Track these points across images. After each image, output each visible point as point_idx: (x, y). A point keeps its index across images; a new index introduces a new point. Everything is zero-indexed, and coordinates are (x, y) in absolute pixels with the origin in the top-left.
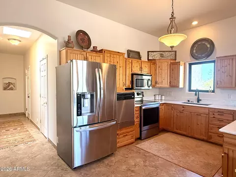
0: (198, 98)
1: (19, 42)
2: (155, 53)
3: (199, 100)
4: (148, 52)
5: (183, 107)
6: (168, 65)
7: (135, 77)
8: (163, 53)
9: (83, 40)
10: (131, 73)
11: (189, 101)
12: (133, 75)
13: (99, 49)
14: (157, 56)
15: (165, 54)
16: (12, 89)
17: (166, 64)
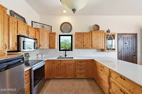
0: (65, 54)
2: (38, 24)
4: (32, 21)
5: (61, 61)
6: (48, 34)
8: (44, 25)
10: (16, 34)
11: (60, 56)
15: (45, 26)
17: (46, 33)
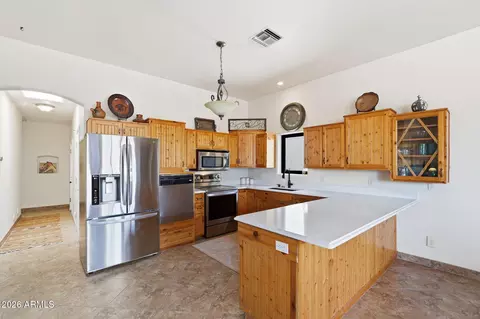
0: (289, 181)
1: (51, 109)
2: (238, 122)
3: (290, 184)
4: (229, 120)
5: (267, 194)
6: (253, 138)
7: (201, 155)
8: (250, 122)
9: (120, 107)
10: (195, 149)
11: (279, 186)
12: (198, 151)
13: (144, 118)
14: (240, 126)
15: (252, 123)
16: (52, 171)
